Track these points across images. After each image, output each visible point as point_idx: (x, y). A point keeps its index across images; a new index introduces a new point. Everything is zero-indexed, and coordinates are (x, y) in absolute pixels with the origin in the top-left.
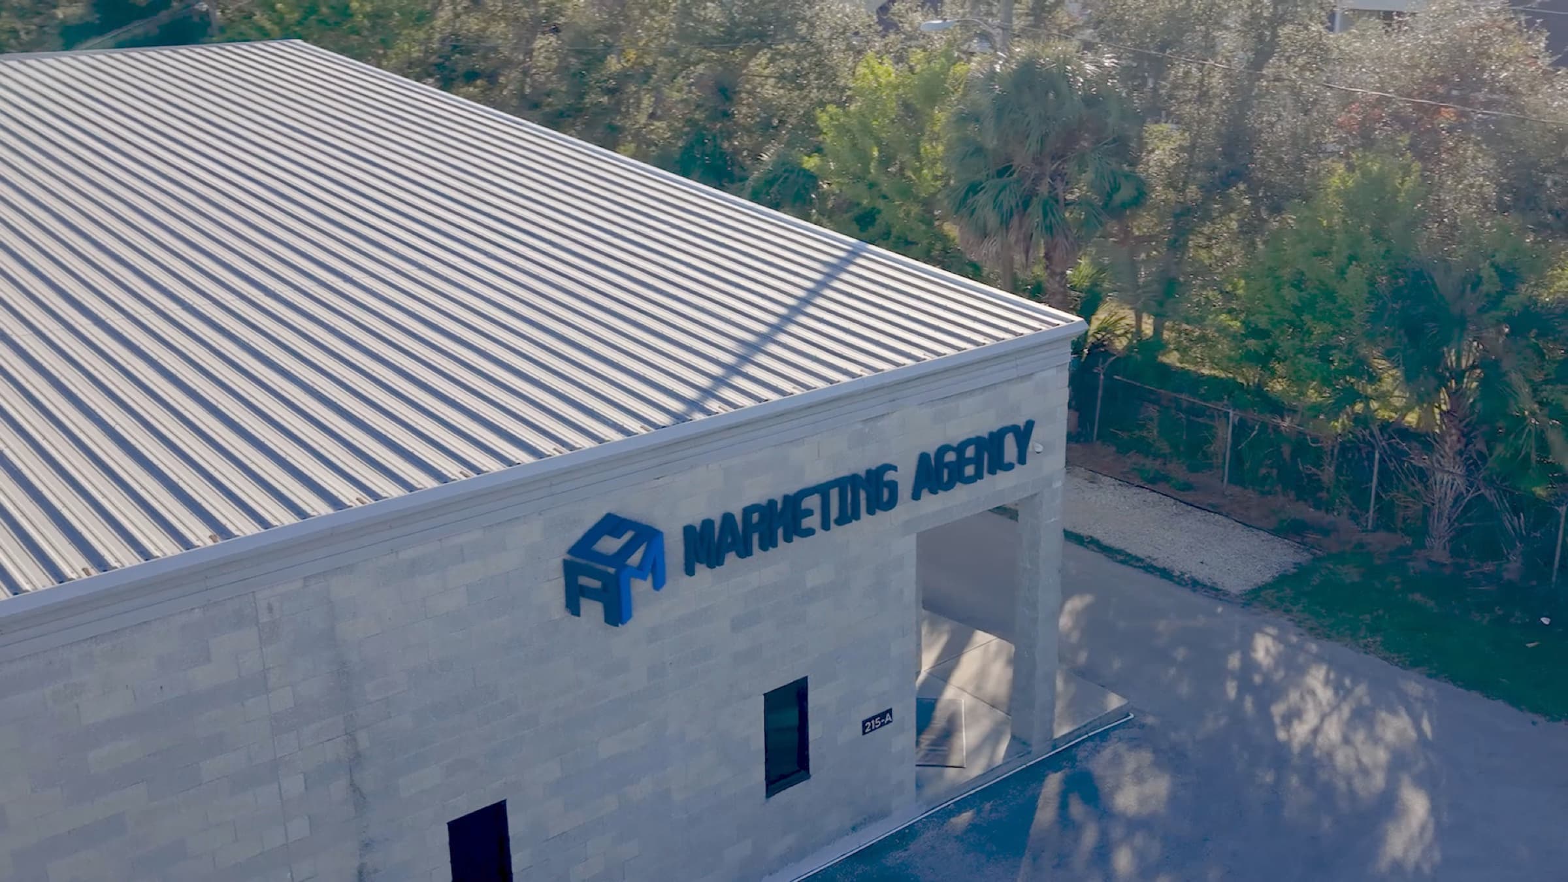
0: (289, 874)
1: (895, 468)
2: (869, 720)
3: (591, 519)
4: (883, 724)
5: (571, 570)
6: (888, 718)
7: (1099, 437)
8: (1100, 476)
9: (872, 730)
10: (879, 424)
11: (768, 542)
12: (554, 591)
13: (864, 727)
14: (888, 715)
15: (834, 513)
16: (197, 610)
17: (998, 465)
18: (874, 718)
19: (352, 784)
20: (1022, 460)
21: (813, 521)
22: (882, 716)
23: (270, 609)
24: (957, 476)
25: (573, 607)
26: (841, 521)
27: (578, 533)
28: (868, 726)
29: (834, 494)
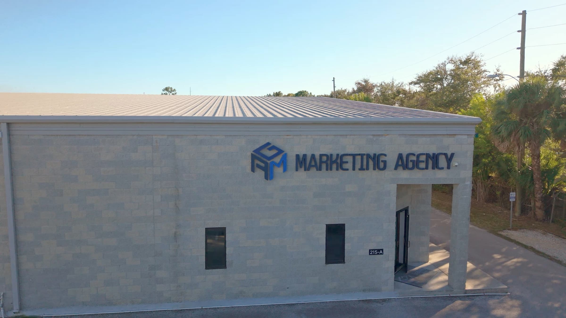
0: (153, 226)
1: (385, 155)
2: (372, 250)
3: (263, 142)
4: (378, 254)
5: (253, 157)
6: (381, 252)
7: (552, 222)
8: (548, 233)
9: (373, 254)
10: (380, 138)
11: (329, 168)
12: (247, 163)
13: (370, 252)
14: (381, 251)
15: (358, 166)
16: (135, 136)
17: (436, 166)
18: (375, 250)
19: (176, 204)
20: (449, 167)
21: (349, 166)
22: (379, 250)
23: (157, 142)
24: (416, 165)
25: (253, 170)
26: (362, 169)
27: (257, 146)
28: (372, 252)
29: (358, 158)
